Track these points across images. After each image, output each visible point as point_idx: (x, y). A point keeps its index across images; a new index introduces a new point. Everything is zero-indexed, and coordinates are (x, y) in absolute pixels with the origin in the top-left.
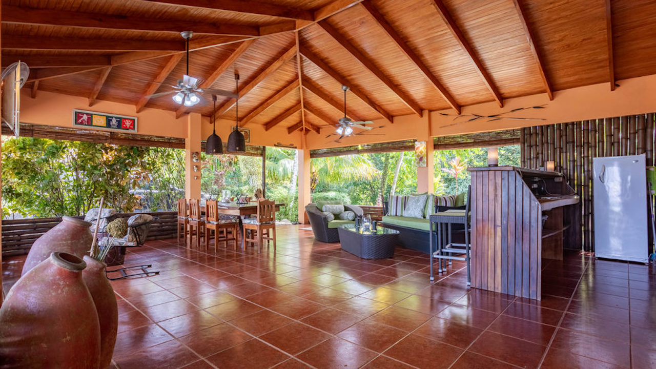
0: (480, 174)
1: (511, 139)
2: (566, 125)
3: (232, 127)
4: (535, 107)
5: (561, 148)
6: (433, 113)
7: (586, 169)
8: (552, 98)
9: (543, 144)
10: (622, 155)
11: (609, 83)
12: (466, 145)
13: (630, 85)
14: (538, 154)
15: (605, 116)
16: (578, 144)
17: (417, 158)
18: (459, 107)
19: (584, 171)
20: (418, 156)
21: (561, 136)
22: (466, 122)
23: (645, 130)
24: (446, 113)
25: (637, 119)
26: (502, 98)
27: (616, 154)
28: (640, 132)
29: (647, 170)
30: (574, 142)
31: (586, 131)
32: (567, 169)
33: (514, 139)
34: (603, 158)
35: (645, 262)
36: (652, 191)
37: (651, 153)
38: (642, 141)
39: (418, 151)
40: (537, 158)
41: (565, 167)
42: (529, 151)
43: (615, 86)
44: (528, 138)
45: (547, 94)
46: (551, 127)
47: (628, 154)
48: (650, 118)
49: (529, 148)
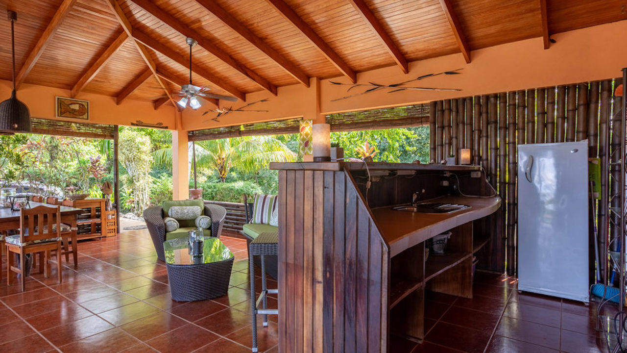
0: (291, 175)
1: (418, 118)
2: (487, 97)
3: (57, 97)
4: (447, 73)
5: (480, 131)
6: (323, 82)
7: (511, 161)
8: (469, 60)
9: (457, 125)
10: (557, 142)
11: (542, 38)
12: (363, 125)
13: (569, 40)
14: (451, 139)
15: (536, 85)
16: (502, 125)
17: (302, 142)
18: (354, 73)
19: (509, 163)
20: (303, 140)
21: (480, 114)
22: (362, 94)
23: (587, 105)
24: (339, 82)
25: (577, 89)
26: (406, 60)
27: (550, 140)
28: (582, 108)
29: (590, 162)
30: (496, 122)
31: (511, 107)
32: (487, 159)
33: (422, 117)
34: (533, 145)
35: (584, 301)
36: (595, 193)
37: (594, 140)
38: (584, 121)
39: (303, 133)
40: (450, 144)
41: (484, 157)
42: (440, 136)
43: (549, 43)
44: (440, 118)
45: (461, 53)
46: (468, 101)
47: (565, 141)
48: (594, 89)
49: (440, 129)
